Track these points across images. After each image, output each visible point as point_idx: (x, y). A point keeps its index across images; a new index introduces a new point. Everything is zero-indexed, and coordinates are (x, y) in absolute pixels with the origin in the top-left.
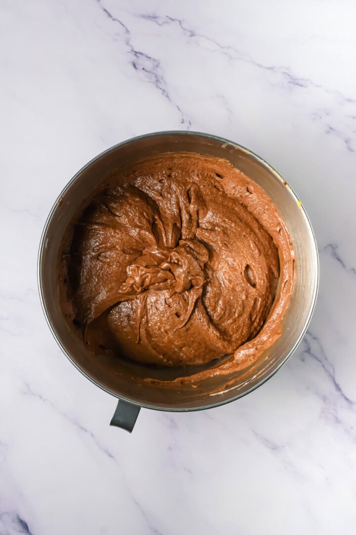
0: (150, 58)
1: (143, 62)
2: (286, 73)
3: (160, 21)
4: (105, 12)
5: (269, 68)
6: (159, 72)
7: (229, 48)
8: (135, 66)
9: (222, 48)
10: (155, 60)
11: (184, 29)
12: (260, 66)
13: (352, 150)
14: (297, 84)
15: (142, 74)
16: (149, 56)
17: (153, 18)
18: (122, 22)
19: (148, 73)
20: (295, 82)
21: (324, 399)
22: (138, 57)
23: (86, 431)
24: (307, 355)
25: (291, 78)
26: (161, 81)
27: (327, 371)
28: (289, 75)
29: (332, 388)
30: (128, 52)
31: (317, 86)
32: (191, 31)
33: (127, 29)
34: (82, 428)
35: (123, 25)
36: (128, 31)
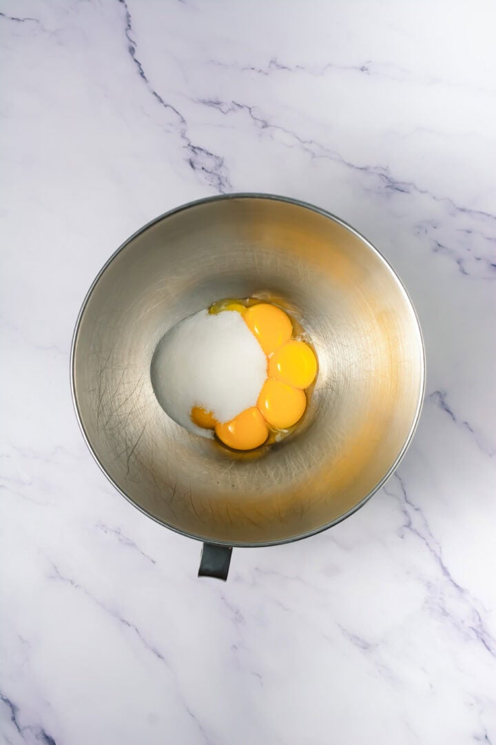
0: (211, 155)
1: (202, 159)
2: (383, 175)
3: (225, 108)
4: (154, 97)
5: (361, 169)
6: (223, 172)
7: (311, 142)
8: (192, 165)
9: (303, 142)
10: (217, 158)
11: (255, 119)
12: (350, 165)
13: (466, 273)
14: (397, 189)
15: (201, 175)
16: (210, 152)
17: (216, 104)
18: (176, 109)
19: (208, 174)
20: (395, 187)
21: (429, 585)
22: (196, 153)
23: (129, 625)
24: (406, 530)
25: (390, 181)
26: (225, 184)
27: (431, 551)
28: (387, 178)
29: (440, 573)
30: (184, 147)
31: (422, 192)
32: (263, 121)
33: (182, 118)
34: (123, 621)
35: (177, 113)
36: (183, 121)
